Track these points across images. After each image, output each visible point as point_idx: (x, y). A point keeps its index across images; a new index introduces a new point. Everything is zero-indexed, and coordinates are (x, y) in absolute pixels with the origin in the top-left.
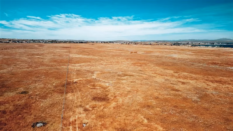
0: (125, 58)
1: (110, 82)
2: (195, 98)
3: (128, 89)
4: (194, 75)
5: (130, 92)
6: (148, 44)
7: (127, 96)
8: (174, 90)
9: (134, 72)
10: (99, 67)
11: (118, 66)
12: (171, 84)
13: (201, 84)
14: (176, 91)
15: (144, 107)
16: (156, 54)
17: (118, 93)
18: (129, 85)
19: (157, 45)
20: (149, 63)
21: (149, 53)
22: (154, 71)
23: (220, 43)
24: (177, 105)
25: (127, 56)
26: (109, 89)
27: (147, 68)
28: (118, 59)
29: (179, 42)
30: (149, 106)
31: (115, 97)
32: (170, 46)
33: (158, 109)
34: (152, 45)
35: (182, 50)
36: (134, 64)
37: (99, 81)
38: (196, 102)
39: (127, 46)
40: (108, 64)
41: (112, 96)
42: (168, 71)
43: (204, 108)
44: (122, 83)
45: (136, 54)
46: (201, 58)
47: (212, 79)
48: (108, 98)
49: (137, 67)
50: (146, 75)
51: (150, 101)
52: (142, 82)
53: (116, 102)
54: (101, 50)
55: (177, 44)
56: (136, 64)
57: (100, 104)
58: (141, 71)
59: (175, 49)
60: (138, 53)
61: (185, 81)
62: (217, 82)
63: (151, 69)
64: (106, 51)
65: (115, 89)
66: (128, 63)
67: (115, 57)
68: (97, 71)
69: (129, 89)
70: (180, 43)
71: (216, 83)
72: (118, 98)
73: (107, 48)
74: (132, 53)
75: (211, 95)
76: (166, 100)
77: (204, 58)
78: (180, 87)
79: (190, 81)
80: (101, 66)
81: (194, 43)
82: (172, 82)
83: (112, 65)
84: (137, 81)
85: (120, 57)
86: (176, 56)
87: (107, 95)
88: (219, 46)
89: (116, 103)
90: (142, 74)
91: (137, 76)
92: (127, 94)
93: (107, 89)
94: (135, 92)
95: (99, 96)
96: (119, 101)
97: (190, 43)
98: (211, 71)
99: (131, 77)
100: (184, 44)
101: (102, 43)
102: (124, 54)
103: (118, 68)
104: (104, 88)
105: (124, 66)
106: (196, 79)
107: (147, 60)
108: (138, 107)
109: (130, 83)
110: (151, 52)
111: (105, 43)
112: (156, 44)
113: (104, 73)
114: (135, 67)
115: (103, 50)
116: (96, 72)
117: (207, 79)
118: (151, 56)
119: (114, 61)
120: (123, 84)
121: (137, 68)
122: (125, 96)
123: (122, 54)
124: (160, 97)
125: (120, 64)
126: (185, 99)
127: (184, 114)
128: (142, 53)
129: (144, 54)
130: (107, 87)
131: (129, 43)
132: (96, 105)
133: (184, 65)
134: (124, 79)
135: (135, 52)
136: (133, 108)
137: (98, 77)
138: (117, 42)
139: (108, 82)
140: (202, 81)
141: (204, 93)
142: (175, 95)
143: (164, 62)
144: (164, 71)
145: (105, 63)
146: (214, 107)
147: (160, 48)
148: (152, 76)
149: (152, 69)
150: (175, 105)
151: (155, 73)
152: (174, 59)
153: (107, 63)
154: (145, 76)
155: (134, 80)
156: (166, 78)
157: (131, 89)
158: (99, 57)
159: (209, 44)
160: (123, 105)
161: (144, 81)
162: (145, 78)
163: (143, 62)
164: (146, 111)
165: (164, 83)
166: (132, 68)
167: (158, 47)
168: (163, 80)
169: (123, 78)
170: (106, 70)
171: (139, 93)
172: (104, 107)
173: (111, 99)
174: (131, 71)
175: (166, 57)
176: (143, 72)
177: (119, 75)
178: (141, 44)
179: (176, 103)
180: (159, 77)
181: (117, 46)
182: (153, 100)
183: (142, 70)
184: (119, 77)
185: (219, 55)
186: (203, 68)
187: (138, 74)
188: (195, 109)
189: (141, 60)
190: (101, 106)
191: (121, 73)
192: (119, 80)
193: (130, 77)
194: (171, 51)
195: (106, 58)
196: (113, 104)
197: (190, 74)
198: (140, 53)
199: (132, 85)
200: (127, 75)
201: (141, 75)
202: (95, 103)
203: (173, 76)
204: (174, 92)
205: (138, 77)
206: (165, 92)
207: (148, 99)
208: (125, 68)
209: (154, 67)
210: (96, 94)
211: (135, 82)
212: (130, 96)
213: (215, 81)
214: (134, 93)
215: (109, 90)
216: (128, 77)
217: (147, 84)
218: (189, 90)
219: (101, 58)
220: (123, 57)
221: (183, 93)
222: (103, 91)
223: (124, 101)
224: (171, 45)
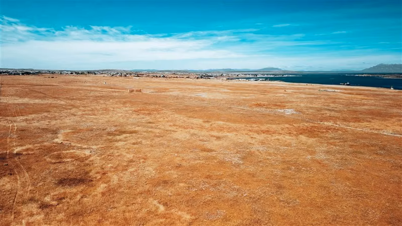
0: (120, 102)
1: (93, 147)
2: (236, 160)
3: (128, 156)
4: (232, 125)
5: (131, 161)
6: (160, 77)
7: (126, 170)
8: (204, 151)
9: (138, 126)
10: (68, 121)
11: (108, 116)
12: (200, 140)
13: (242, 138)
14: (208, 151)
15: (158, 184)
16: (175, 93)
17: (109, 165)
18: (129, 149)
19: (175, 79)
20: (164, 108)
21: (163, 92)
22: (171, 121)
23: (264, 74)
24: (211, 174)
25: (125, 98)
26: (91, 161)
27: (160, 118)
28: (107, 103)
29: (210, 72)
30: (165, 182)
31: (104, 174)
32: (196, 80)
33: (182, 185)
34: (166, 78)
35: (214, 86)
36: (137, 112)
37: (70, 147)
38: (237, 165)
39: (123, 80)
40: (86, 114)
41: (98, 173)
42: (195, 121)
43: (249, 174)
44: (116, 147)
45: (140, 93)
46: (242, 97)
47: (257, 129)
48: (90, 177)
49: (142, 116)
50: (160, 129)
51: (167, 172)
52: (154, 142)
53: (106, 183)
54: (70, 87)
55: (206, 76)
56: (142, 112)
57: (74, 190)
58: (150, 123)
59: (203, 85)
60: (145, 91)
61: (220, 134)
62: (264, 132)
63: (167, 118)
64: (81, 90)
65: (103, 159)
66: (127, 111)
67: (100, 99)
68: (65, 128)
69: (130, 156)
70: (210, 75)
71: (263, 134)
72: (109, 174)
73: (84, 84)
74: (132, 91)
75: (257, 153)
76: (193, 169)
77: (244, 98)
78: (213, 144)
79: (228, 134)
80: (73, 117)
81: (231, 75)
82: (201, 138)
83: (95, 115)
84: (144, 141)
85: (111, 100)
86: (204, 95)
87: (87, 173)
88: (264, 79)
89: (105, 185)
90: (152, 127)
91: (145, 132)
92: (127, 166)
93: (87, 162)
94: (142, 160)
95: (72, 177)
96: (112, 180)
97: (224, 75)
98: (255, 116)
99: (134, 135)
100: (216, 77)
101: (72, 73)
102: (117, 94)
103: (107, 120)
104: (81, 160)
105: (119, 117)
106: (235, 130)
107: (159, 104)
108: (147, 187)
109: (132, 145)
110: (165, 90)
111: (78, 73)
112: (173, 76)
113: (79, 131)
114: (139, 117)
115: (75, 88)
116: (62, 131)
117: (251, 129)
118: (166, 97)
119: (98, 108)
120: (118, 150)
121: (143, 118)
122: (123, 170)
123: (114, 94)
124: (184, 163)
125: (111, 113)
126: (222, 163)
127: (221, 187)
128: (151, 91)
129: (155, 93)
130: (87, 158)
131: (126, 74)
132: (65, 193)
133: (218, 109)
134: (120, 140)
135: (137, 91)
136: (138, 190)
137: (67, 140)
138: (102, 72)
139: (88, 149)
140: (244, 132)
141: (248, 150)
142: (207, 159)
143: (187, 106)
144: (188, 121)
145: (80, 113)
146: (262, 171)
147: (180, 83)
148: (171, 130)
149: (170, 119)
150: (208, 174)
151: (174, 125)
152: (203, 100)
153: (84, 111)
154: (157, 131)
155: (139, 140)
156: (192, 131)
157: (134, 156)
158: (68, 101)
159: (251, 76)
160: (120, 187)
161: (157, 140)
162: (157, 134)
163: (152, 107)
164: (161, 190)
165: (189, 140)
166: (133, 118)
167: (176, 81)
168: (188, 136)
169: (118, 137)
170: (83, 126)
171: (149, 162)
172: (81, 195)
173: (96, 178)
174: (133, 124)
175: (191, 98)
176: (153, 125)
177: (109, 134)
178: (148, 76)
179: (209, 172)
180: (181, 130)
181: (103, 80)
182: (172, 172)
183: (151, 121)
184: (110, 137)
185: (264, 92)
186: (245, 113)
187: (145, 129)
188: (237, 177)
189: (149, 104)
190: (75, 194)
191: (113, 129)
192: (111, 142)
193: (131, 135)
194: (197, 87)
195: (81, 102)
196: (102, 187)
197: (227, 123)
198: (148, 92)
199: (135, 148)
200: (124, 132)
201: (150, 130)
202: (62, 191)
203: (202, 128)
204: (205, 154)
205: (145, 134)
206: (192, 155)
207: (164, 170)
208: (121, 120)
209: (171, 114)
210: (66, 173)
211: (140, 143)
212: (133, 170)
213: (262, 131)
214: (140, 163)
215: (91, 163)
216: (128, 135)
217: (162, 145)
218: (227, 148)
219: (72, 102)
220: (117, 100)
221: (219, 153)
222: (78, 165)
223: (122, 179)
224: (197, 78)
